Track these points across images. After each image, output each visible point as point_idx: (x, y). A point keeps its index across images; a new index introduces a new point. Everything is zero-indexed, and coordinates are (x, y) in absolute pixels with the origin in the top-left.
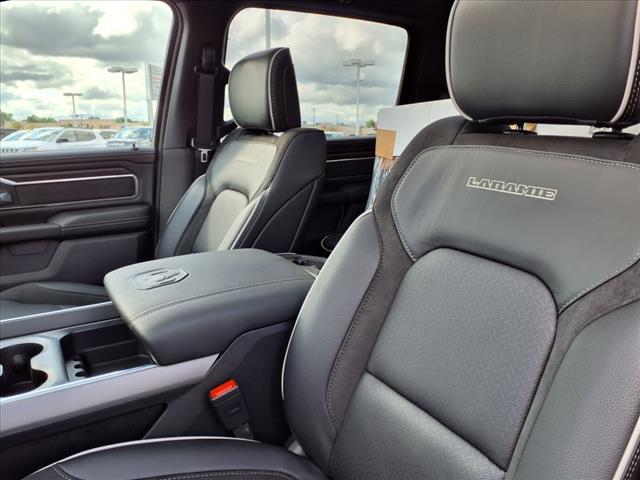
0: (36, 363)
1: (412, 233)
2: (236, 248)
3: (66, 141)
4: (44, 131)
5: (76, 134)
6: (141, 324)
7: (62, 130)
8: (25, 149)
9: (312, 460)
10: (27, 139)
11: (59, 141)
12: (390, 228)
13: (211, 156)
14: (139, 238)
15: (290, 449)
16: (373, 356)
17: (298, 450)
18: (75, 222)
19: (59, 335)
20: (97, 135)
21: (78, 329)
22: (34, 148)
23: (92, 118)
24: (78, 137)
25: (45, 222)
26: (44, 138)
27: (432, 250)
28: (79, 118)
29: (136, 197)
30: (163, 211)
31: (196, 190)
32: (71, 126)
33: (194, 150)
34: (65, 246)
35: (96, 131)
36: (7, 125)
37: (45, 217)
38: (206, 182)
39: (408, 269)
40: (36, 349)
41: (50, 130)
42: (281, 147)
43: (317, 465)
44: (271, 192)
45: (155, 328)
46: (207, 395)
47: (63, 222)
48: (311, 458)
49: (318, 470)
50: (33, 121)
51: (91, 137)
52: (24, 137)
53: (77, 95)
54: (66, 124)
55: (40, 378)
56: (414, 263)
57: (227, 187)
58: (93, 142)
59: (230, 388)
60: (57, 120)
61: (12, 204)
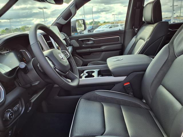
0: (93, 74)
1: (177, 50)
2: (138, 54)
3: (111, 27)
4: (106, 25)
5: (114, 25)
6: (110, 68)
7: (110, 25)
8: (102, 30)
9: (147, 104)
10: (103, 28)
11: (110, 28)
12: (172, 49)
13: (138, 30)
14: (120, 52)
15: (143, 100)
16: (163, 81)
17: (144, 101)
18: (105, 48)
19: (98, 70)
20: (119, 26)
21: (102, 69)
22: (104, 30)
23: (119, 20)
24: (115, 26)
25: (100, 48)
26: (106, 27)
27: (182, 55)
28: (116, 21)
29: (119, 42)
30: (125, 45)
31: (134, 39)
32: (113, 23)
33: (134, 29)
34: (104, 53)
35: (119, 24)
36: (99, 24)
37: (100, 47)
38: (136, 37)
39: (175, 59)
40: (94, 72)
41: (108, 25)
42: (154, 27)
43: (148, 105)
44: (149, 39)
45: (113, 69)
46: (123, 85)
47: (103, 48)
48: (147, 103)
49: (148, 106)
50: (105, 22)
51: (118, 26)
52: (102, 27)
53: (115, 14)
54: (112, 23)
55: (93, 76)
56: (177, 58)
57: (141, 38)
58: (118, 27)
59: (128, 84)
60: (110, 22)
61: (94, 44)
